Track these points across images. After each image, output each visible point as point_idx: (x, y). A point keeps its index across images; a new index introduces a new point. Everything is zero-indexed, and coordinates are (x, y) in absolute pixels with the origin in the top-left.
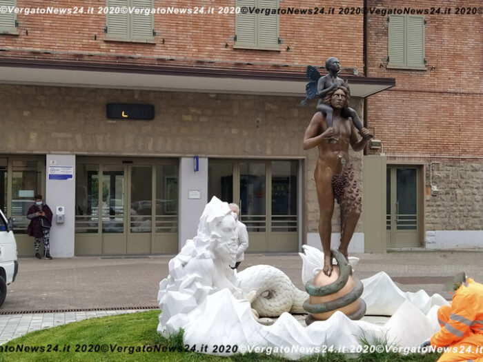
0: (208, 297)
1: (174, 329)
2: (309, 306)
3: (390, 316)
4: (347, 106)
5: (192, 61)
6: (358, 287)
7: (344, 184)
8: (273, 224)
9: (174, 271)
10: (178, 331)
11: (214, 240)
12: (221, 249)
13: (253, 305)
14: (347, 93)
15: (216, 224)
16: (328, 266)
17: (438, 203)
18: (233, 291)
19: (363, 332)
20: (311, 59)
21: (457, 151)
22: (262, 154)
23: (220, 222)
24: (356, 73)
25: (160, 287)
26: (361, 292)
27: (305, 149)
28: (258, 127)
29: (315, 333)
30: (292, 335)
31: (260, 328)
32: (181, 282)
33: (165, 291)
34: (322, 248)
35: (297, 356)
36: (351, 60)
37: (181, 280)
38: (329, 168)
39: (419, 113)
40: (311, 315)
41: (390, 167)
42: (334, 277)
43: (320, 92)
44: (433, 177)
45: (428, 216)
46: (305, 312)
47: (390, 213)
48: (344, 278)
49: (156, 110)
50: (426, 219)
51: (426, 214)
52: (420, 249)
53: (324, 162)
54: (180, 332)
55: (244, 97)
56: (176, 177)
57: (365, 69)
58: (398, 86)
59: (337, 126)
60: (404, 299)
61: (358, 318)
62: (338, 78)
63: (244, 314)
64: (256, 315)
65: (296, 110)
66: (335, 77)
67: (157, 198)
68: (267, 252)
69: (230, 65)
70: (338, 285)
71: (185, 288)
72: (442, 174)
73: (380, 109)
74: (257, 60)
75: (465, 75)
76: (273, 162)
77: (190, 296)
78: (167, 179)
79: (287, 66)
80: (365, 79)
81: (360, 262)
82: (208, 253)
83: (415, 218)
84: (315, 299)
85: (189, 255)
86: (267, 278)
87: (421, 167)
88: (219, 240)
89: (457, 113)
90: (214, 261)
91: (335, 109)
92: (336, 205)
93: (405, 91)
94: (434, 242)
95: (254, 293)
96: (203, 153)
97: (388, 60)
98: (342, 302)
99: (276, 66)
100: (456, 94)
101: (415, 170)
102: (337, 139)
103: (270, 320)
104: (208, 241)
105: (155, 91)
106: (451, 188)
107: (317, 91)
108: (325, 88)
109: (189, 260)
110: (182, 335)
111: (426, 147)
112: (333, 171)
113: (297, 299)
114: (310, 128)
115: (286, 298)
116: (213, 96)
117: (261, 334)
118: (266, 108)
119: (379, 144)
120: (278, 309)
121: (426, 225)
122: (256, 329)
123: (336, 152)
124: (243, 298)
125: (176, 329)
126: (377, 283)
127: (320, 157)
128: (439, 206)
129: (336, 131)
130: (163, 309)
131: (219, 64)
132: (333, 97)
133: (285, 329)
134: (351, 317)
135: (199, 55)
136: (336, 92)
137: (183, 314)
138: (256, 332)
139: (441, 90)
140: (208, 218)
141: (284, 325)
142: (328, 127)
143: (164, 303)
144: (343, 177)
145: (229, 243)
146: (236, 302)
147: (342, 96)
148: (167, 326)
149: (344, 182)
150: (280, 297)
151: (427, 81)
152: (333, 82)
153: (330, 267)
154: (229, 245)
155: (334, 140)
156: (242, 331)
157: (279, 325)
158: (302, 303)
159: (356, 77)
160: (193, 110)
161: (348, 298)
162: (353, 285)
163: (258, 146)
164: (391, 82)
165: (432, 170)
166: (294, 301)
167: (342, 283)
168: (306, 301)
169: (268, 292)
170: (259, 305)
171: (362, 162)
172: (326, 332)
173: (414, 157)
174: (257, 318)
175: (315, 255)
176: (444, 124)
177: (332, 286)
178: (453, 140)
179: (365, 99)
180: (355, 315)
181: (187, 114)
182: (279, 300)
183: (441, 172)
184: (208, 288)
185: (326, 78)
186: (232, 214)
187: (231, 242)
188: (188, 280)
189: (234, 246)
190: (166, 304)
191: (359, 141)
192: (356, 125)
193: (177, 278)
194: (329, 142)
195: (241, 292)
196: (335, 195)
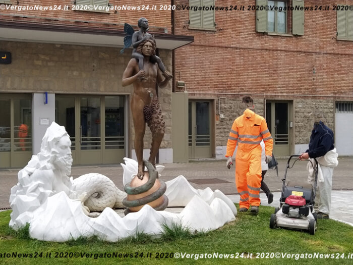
0: (49, 198)
1: (22, 224)
2: (127, 202)
3: (184, 207)
4: (154, 55)
5: (41, 19)
6: (162, 187)
7: (152, 112)
8: (106, 144)
9: (22, 179)
10: (25, 225)
11: (54, 155)
12: (60, 162)
13: (86, 203)
14: (153, 45)
15: (54, 143)
16: (141, 172)
17: (224, 127)
19: (165, 219)
20: (133, 20)
21: (238, 90)
22: (97, 91)
23: (58, 141)
24: (166, 32)
25: (12, 192)
26: (164, 190)
27: (123, 86)
28: (93, 70)
29: (130, 221)
30: (112, 223)
31: (89, 220)
32: (28, 187)
33: (15, 195)
34: (137, 159)
35: (116, 239)
36: (162, 22)
37: (27, 186)
38: (141, 100)
39: (211, 63)
40: (128, 208)
41: (191, 101)
42: (146, 180)
43: (134, 43)
44: (221, 108)
45: (218, 135)
46: (125, 207)
47: (191, 134)
48: (152, 180)
49: (13, 56)
50: (216, 138)
51: (216, 134)
52: (212, 159)
53: (137, 96)
54: (27, 226)
55: (82, 47)
56: (30, 108)
57: (173, 29)
58: (196, 42)
59: (146, 69)
60: (195, 194)
61: (162, 209)
62: (147, 34)
63: (77, 210)
64: (88, 210)
65: (123, 58)
66: (145, 33)
67: (15, 125)
68: (102, 164)
69: (71, 23)
70: (148, 185)
71: (31, 192)
72: (227, 106)
73: (183, 59)
74: (92, 20)
75: (243, 35)
76: (106, 97)
77: (35, 198)
78: (24, 110)
79: (115, 25)
80: (172, 36)
81: (165, 169)
82: (49, 165)
83: (209, 137)
84: (132, 197)
85: (34, 167)
86: (96, 183)
87: (212, 100)
88: (58, 155)
89: (237, 62)
90: (54, 171)
91: (145, 56)
93: (201, 46)
94: (221, 154)
95: (85, 194)
96: (51, 90)
97: (189, 23)
98: (150, 198)
99: (107, 25)
100: (237, 48)
101: (209, 103)
102: (147, 79)
103: (98, 214)
104: (49, 156)
105: (12, 42)
106: (233, 116)
107: (131, 43)
108: (138, 40)
109: (34, 171)
110: (28, 228)
111: (216, 86)
112: (144, 103)
113: (119, 197)
114: (127, 70)
115: (111, 197)
116: (59, 46)
117: (89, 225)
118: (100, 56)
119: (183, 84)
120: (104, 205)
121: (216, 142)
122: (85, 221)
123: (146, 89)
124: (77, 198)
125: (24, 223)
126: (177, 184)
127: (135, 92)
128: (225, 128)
129: (146, 73)
130: (13, 209)
131: (63, 22)
132: (144, 48)
133: (107, 220)
134: (157, 208)
135: (47, 15)
136: (146, 44)
137: (29, 212)
138: (85, 223)
139: (227, 46)
140: (49, 139)
141: (107, 217)
142: (140, 70)
143: (15, 204)
144: (152, 107)
145: (65, 157)
146: (70, 201)
147: (150, 46)
148: (16, 221)
149: (153, 111)
150: (106, 196)
151: (216, 39)
152: (143, 36)
153: (142, 173)
154: (66, 158)
155: (144, 79)
156: (75, 222)
157: (103, 217)
158: (122, 201)
159: (166, 35)
160: (43, 57)
161: (155, 195)
162: (159, 186)
163: (94, 85)
164: (191, 39)
165: (221, 103)
166: (117, 199)
167: (151, 184)
168: (125, 199)
169: (97, 194)
170: (90, 203)
171: (171, 97)
172: (137, 220)
173: (208, 93)
174: (88, 213)
175: (133, 165)
176: (229, 70)
177: (144, 187)
178: (234, 82)
179: (173, 51)
180: (160, 208)
181: (38, 59)
182: (106, 199)
183: (226, 104)
184: (49, 192)
185: (138, 33)
186: (68, 135)
187: (68, 156)
188: (33, 186)
189: (70, 159)
190: (16, 205)
191: (163, 80)
192: (160, 68)
193: (24, 185)
194: (141, 81)
195: (75, 194)
196: (146, 120)
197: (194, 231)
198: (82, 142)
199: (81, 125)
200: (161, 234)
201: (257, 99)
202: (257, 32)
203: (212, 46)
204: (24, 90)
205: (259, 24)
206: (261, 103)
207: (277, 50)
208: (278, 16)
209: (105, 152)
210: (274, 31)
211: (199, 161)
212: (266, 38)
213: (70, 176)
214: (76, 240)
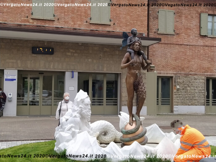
0: (78, 135)
1: (62, 149)
2: (123, 139)
3: (158, 144)
4: (140, 50)
5: (71, 28)
6: (144, 131)
7: (139, 85)
8: (107, 102)
9: (62, 123)
10: (64, 150)
11: (81, 109)
12: (84, 113)
13: (98, 138)
15: (81, 102)
17: (179, 93)
18: (89, 132)
19: (146, 150)
20: (124, 29)
21: (188, 71)
22: (102, 70)
23: (83, 101)
24: (144, 35)
25: (56, 130)
26: (145, 133)
27: (122, 69)
28: (100, 58)
29: (125, 151)
30: (115, 152)
31: (101, 149)
32: (65, 128)
33: (58, 132)
35: (117, 161)
36: (142, 29)
37: (65, 127)
38: (132, 77)
39: (171, 54)
40: (124, 143)
41: (158, 77)
42: (134, 126)
43: (128, 44)
44: (177, 82)
45: (175, 99)
46: (121, 141)
47: (158, 98)
48: (138, 126)
49: (55, 50)
50: (174, 100)
51: (174, 98)
52: (171, 114)
53: (130, 75)
55: (94, 45)
56: (63, 80)
57: (148, 34)
58: (163, 41)
59: (136, 59)
60: (164, 136)
61: (144, 144)
62: (136, 38)
63: (94, 142)
64: (99, 143)
65: (118, 51)
66: (135, 37)
67: (54, 90)
68: (104, 114)
69: (88, 30)
70: (136, 129)
72: (181, 81)
73: (154, 51)
74: (100, 29)
75: (191, 37)
76: (107, 74)
77: (69, 134)
78: (59, 81)
79: (114, 32)
80: (148, 38)
81: (145, 119)
82: (78, 115)
83: (169, 100)
84: (125, 136)
85: (69, 116)
86: (104, 126)
87: (172, 77)
88: (83, 109)
89: (188, 54)
90: (80, 118)
91: (135, 51)
92: (135, 94)
93: (165, 44)
94: (177, 111)
95: (98, 133)
96: (76, 70)
97: (158, 30)
98: (137, 137)
99: (109, 32)
100: (188, 45)
101: (169, 79)
102: (136, 65)
103: (105, 145)
104: (78, 110)
106: (185, 87)
108: (131, 42)
109: (69, 118)
111: (174, 68)
112: (134, 79)
113: (117, 136)
114: (124, 60)
115: (112, 135)
116: (81, 44)
117: (101, 152)
118: (104, 50)
119: (154, 67)
120: (108, 140)
121: (174, 103)
123: (135, 71)
124: (93, 135)
125: (63, 149)
126: (152, 129)
127: (128, 73)
128: (180, 94)
129: (135, 61)
130: (57, 140)
131: (83, 30)
132: (134, 46)
133: (112, 149)
134: (141, 144)
135: (74, 26)
136: (135, 44)
138: (99, 151)
139: (181, 43)
140: (78, 99)
141: (112, 147)
142: (132, 60)
144: (138, 82)
145: (87, 110)
146: (90, 137)
147: (138, 45)
148: (59, 148)
150: (110, 135)
151: (175, 40)
152: (134, 39)
153: (132, 122)
154: (87, 111)
155: (134, 65)
157: (109, 147)
158: (119, 138)
159: (144, 37)
160: (71, 51)
161: (140, 135)
162: (142, 130)
163: (100, 67)
164: (159, 40)
165: (177, 79)
166: (116, 136)
167: (137, 129)
168: (121, 137)
169: (104, 133)
170: (100, 138)
171: (146, 75)
172: (130, 150)
173: (169, 73)
174: (99, 144)
175: (125, 116)
176: (182, 59)
177: (133, 130)
178: (186, 66)
179: (148, 47)
180: (143, 143)
181: (69, 52)
182: (109, 136)
183: (181, 80)
184: (77, 131)
185: (131, 37)
186: (89, 97)
187: (88, 110)
188: (68, 127)
189: (90, 112)
190: (58, 138)
191: (146, 66)
192: (144, 58)
193: (63, 126)
194: (132, 66)
195: (92, 133)
196: (134, 89)
197: (164, 159)
198: (92, 101)
199: (92, 90)
200: (144, 159)
201: (200, 77)
202: (201, 35)
203: (172, 44)
204: (60, 69)
205: (202, 30)
206: (203, 79)
207: (213, 46)
208: (214, 25)
209: (106, 107)
210: (212, 34)
211: (163, 115)
212: (207, 39)
213: (89, 122)
214: (93, 160)
